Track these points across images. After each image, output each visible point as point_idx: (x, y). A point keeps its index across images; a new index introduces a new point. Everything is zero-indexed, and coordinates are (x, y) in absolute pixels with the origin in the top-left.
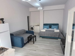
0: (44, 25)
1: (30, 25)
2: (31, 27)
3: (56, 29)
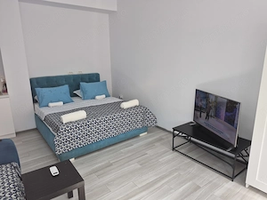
3: (104, 96)
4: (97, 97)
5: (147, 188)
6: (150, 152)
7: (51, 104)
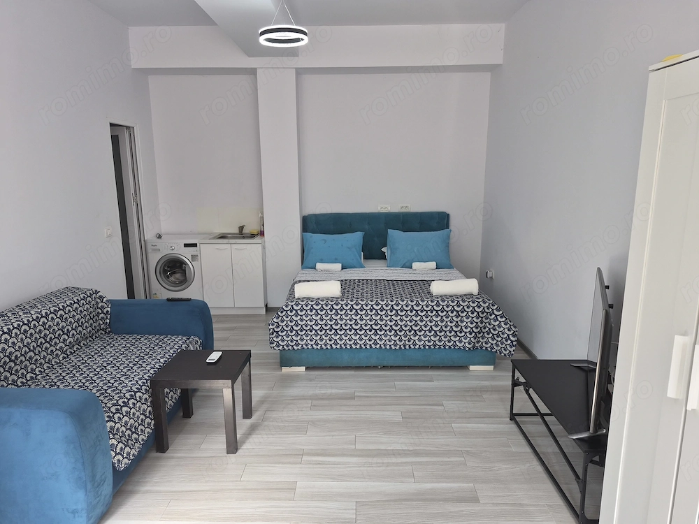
0: (312, 224)
1: (149, 235)
2: (154, 259)
3: (433, 265)
4: (416, 265)
5: (368, 456)
6: (451, 405)
7: (319, 266)
